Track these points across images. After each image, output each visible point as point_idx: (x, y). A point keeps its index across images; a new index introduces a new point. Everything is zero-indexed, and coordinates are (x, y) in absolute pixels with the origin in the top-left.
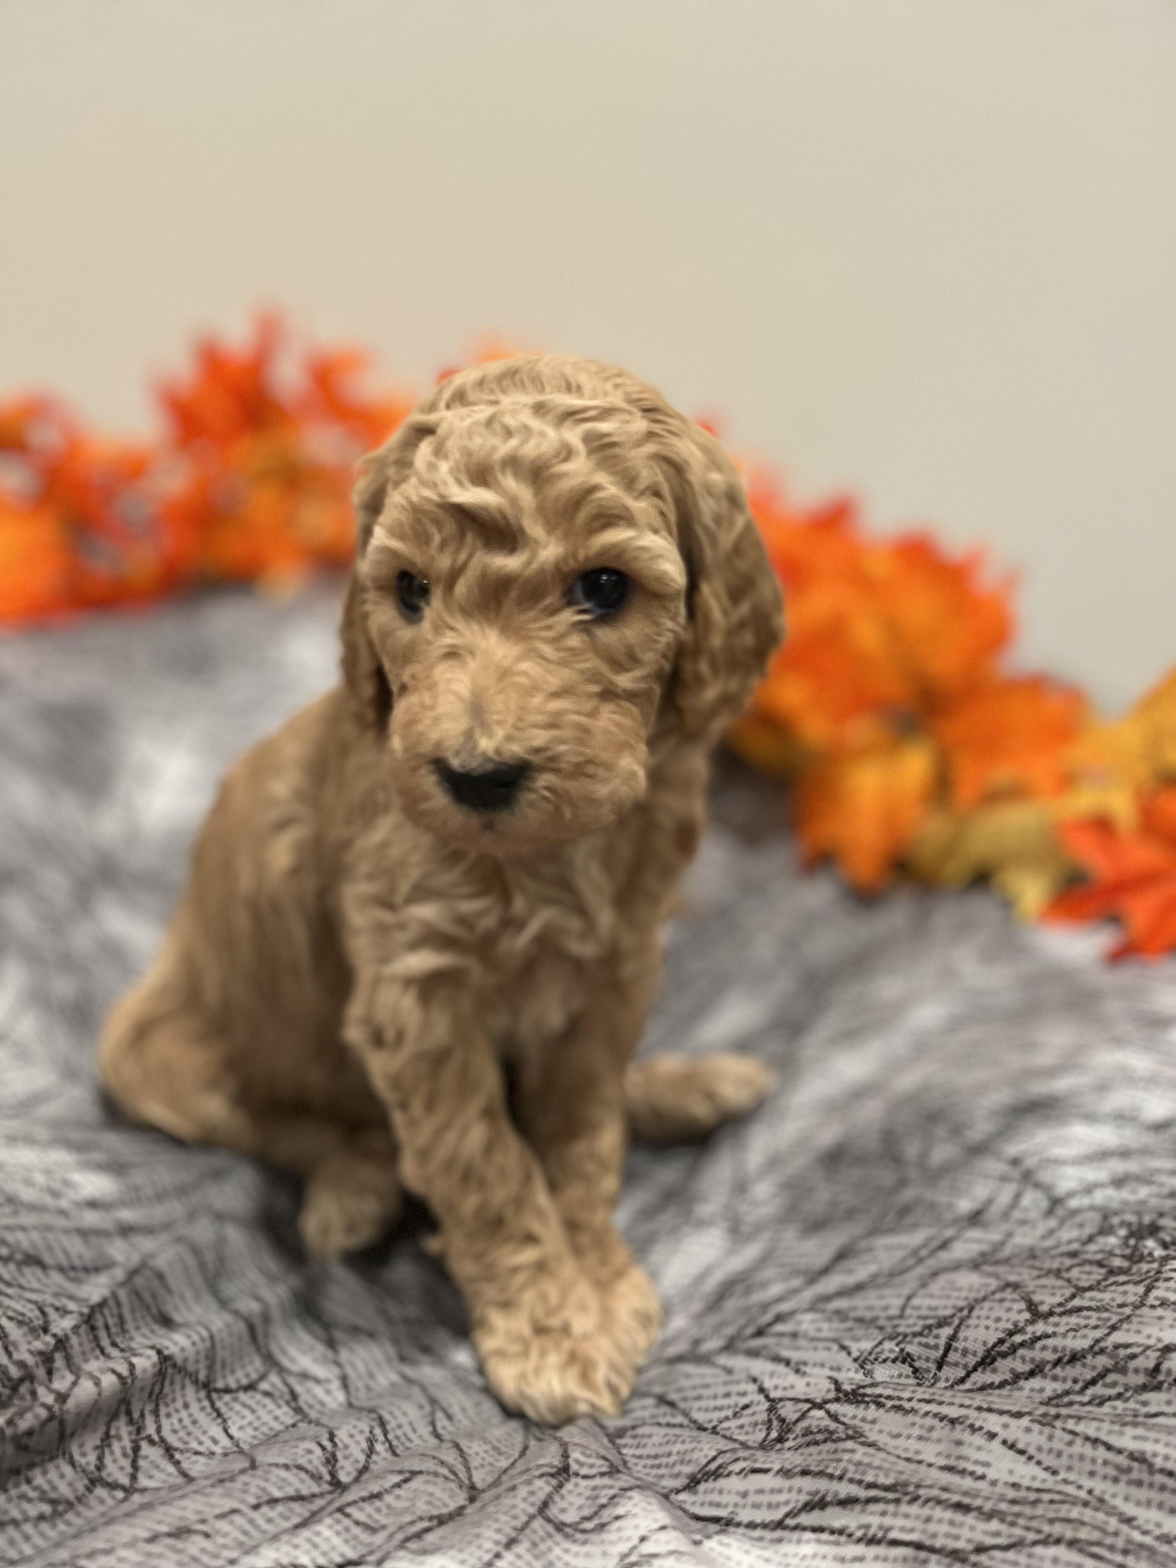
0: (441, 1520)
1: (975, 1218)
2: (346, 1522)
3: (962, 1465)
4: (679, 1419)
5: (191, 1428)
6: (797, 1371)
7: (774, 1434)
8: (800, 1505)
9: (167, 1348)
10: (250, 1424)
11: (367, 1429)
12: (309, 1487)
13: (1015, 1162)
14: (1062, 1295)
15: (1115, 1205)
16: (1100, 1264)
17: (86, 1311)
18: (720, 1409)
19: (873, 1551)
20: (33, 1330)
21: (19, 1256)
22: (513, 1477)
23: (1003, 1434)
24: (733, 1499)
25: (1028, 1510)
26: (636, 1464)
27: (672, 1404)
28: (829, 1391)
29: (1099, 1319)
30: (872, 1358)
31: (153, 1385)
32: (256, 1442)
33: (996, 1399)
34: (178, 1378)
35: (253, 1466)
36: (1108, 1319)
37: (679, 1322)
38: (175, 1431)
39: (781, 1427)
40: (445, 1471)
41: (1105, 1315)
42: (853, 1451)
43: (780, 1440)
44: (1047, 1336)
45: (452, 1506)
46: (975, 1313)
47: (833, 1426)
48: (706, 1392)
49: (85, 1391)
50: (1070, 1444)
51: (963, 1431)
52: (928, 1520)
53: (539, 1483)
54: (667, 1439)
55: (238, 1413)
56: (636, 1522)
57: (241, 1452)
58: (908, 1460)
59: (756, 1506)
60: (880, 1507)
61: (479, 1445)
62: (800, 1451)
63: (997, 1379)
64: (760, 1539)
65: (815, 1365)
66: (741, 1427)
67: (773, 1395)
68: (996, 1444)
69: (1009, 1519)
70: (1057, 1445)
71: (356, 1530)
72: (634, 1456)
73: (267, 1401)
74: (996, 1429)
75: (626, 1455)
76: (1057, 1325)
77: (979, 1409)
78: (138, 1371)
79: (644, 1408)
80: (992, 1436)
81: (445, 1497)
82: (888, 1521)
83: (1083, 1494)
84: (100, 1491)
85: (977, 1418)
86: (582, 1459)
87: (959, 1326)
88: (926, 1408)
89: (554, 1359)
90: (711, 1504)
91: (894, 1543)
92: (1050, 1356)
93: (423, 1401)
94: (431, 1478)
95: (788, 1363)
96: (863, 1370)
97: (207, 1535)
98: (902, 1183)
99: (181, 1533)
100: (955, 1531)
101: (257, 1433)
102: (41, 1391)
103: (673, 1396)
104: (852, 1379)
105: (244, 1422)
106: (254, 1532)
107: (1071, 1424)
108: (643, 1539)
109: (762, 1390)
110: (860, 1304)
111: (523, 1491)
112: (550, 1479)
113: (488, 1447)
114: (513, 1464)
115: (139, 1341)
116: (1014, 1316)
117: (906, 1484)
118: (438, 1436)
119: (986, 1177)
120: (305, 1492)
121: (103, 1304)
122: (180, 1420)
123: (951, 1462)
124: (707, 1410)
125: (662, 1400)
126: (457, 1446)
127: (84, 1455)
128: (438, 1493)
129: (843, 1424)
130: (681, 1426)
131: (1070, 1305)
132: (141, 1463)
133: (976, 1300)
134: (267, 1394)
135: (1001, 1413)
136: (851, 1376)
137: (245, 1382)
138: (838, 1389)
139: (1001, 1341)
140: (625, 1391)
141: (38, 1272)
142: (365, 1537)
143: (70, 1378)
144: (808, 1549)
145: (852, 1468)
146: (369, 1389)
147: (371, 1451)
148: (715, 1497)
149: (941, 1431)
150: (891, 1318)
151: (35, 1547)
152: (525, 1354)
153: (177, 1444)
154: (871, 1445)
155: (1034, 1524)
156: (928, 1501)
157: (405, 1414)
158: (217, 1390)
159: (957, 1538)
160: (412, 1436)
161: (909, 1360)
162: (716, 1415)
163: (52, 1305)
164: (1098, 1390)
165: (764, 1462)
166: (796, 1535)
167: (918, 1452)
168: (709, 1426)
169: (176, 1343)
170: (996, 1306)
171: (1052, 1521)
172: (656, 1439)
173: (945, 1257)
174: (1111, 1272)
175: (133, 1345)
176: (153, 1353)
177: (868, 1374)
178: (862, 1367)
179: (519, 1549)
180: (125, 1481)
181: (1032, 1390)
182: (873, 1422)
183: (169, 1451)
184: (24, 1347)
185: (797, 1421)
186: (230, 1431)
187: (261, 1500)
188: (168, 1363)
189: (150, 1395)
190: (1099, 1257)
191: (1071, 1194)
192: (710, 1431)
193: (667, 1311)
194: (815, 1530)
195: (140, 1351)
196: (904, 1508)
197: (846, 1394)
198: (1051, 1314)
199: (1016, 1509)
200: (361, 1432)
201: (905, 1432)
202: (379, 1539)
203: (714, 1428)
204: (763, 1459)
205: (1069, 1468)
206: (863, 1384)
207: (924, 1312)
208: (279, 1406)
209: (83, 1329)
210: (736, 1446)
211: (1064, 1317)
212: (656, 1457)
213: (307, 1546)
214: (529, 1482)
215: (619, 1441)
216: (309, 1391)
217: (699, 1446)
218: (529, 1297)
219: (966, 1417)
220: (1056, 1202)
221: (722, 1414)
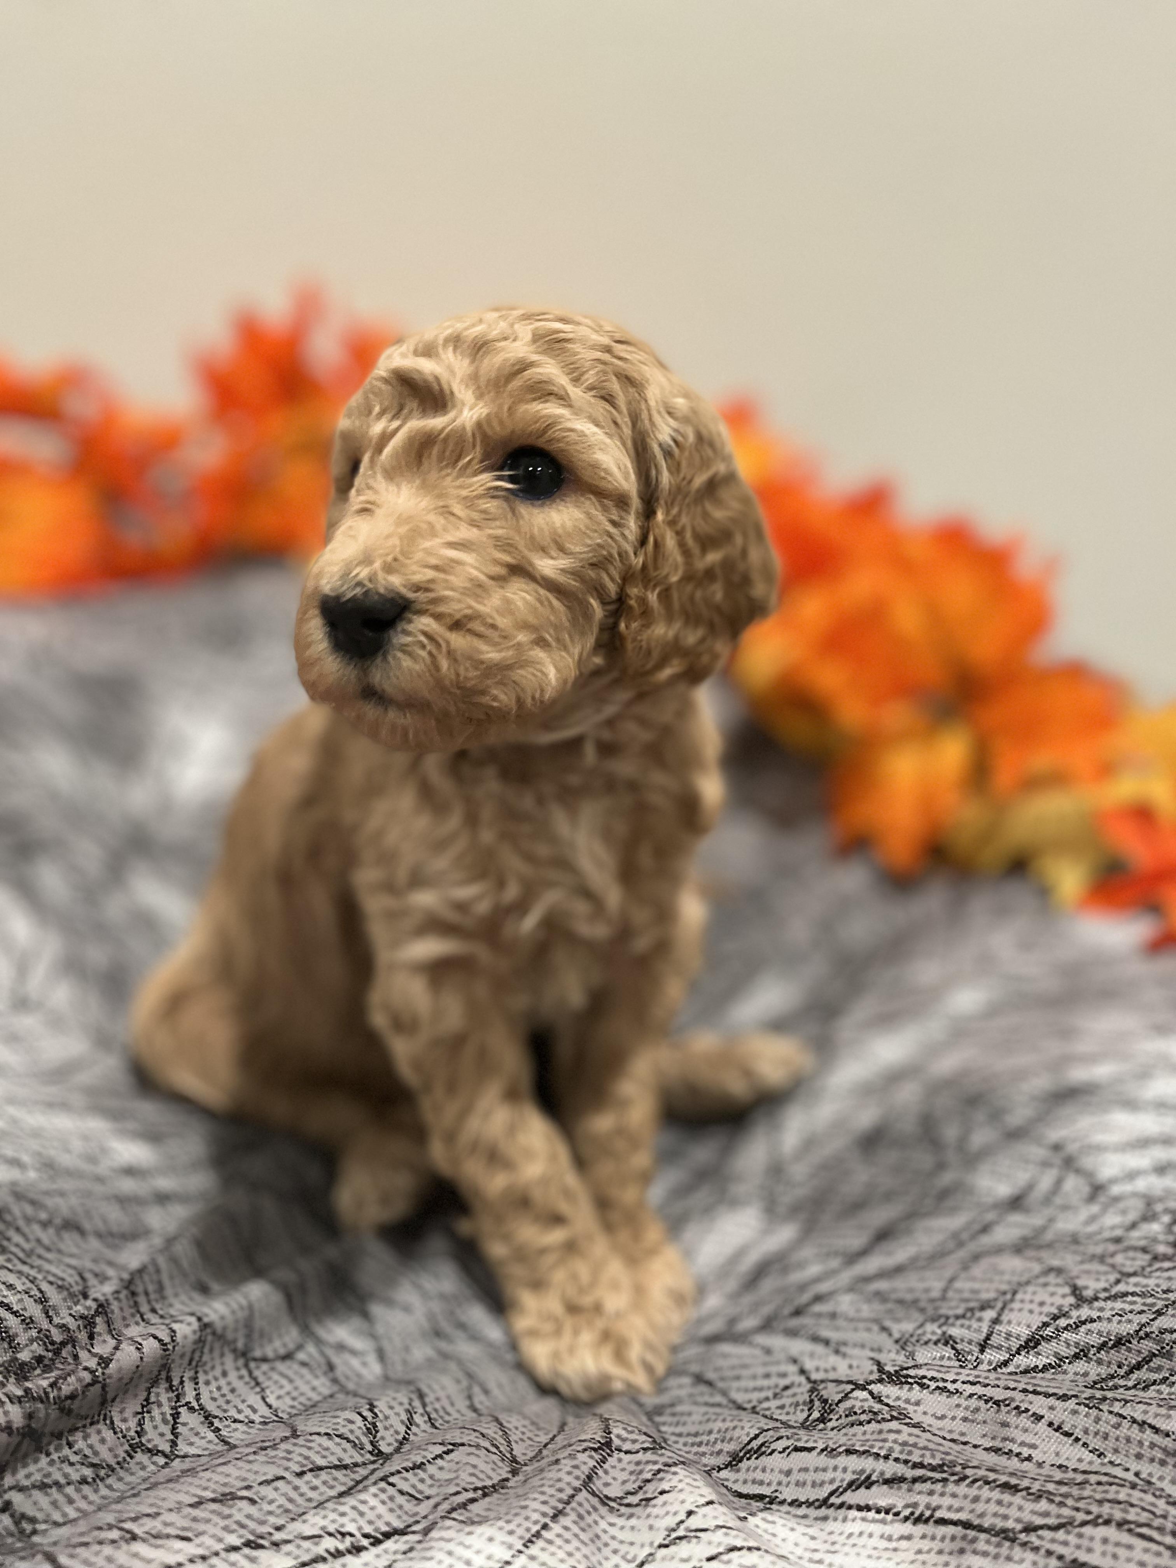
0: (486, 1492)
1: (1016, 1203)
2: (391, 1490)
3: (1009, 1446)
4: (718, 1399)
5: (230, 1397)
6: (837, 1352)
7: (816, 1415)
8: (845, 1484)
9: (207, 1315)
10: (288, 1393)
11: (406, 1401)
12: (352, 1457)
13: (1057, 1147)
14: (1107, 1281)
15: (1158, 1192)
16: (1144, 1250)
17: (126, 1276)
18: (761, 1389)
19: (921, 1529)
20: (72, 1295)
21: (58, 1221)
22: (555, 1452)
23: (1049, 1416)
24: (776, 1477)
25: (1075, 1491)
26: (676, 1442)
27: (709, 1383)
28: (871, 1372)
29: (1144, 1304)
30: (913, 1340)
31: (193, 1352)
32: (294, 1411)
33: (1041, 1381)
34: (217, 1345)
35: (295, 1434)
36: (1153, 1305)
37: (713, 1301)
38: (214, 1399)
39: (823, 1408)
40: (487, 1444)
41: (1150, 1300)
42: (898, 1432)
43: (822, 1420)
44: (1092, 1321)
45: (496, 1479)
46: (1019, 1296)
47: (877, 1407)
48: (745, 1373)
49: (127, 1356)
50: (1117, 1426)
51: (1008, 1412)
52: (976, 1499)
53: (583, 1457)
54: (706, 1417)
55: (276, 1382)
56: (682, 1496)
57: (281, 1421)
58: (953, 1441)
59: (800, 1484)
60: (928, 1486)
61: (518, 1420)
62: (844, 1431)
63: (1041, 1361)
64: (805, 1517)
65: (855, 1345)
66: (782, 1407)
67: (814, 1376)
68: (1042, 1426)
69: (1058, 1499)
70: (1103, 1427)
71: (401, 1500)
72: (673, 1434)
73: (304, 1371)
74: (1041, 1412)
75: (665, 1433)
76: (1101, 1309)
77: (1025, 1391)
78: (179, 1338)
79: (680, 1386)
80: (1039, 1418)
81: (487, 1468)
82: (935, 1500)
83: (1130, 1476)
84: (140, 1456)
85: (1022, 1401)
86: (624, 1434)
87: (1003, 1309)
88: (970, 1389)
89: (587, 1337)
90: (754, 1482)
91: (942, 1522)
92: (1095, 1340)
93: (460, 1375)
94: (473, 1450)
95: (827, 1342)
96: (904, 1352)
97: (253, 1501)
98: (941, 1166)
99: (227, 1498)
100: (1002, 1511)
101: (295, 1403)
102: (83, 1355)
103: (711, 1375)
104: (894, 1361)
105: (282, 1392)
106: (300, 1500)
107: (1117, 1407)
108: (690, 1513)
109: (802, 1372)
110: (901, 1285)
111: (566, 1465)
112: (593, 1453)
113: (527, 1423)
114: (552, 1439)
115: (177, 1307)
116: (1058, 1301)
117: (953, 1464)
118: (475, 1410)
119: (1027, 1162)
120: (348, 1461)
121: (141, 1271)
122: (219, 1388)
123: (998, 1444)
124: (746, 1390)
125: (699, 1379)
126: (497, 1420)
127: (124, 1420)
128: (482, 1466)
129: (887, 1405)
130: (719, 1405)
131: (1114, 1291)
132: (180, 1429)
133: (1020, 1284)
134: (304, 1364)
135: (1047, 1395)
136: (893, 1359)
137: (282, 1351)
138: (881, 1370)
139: (1046, 1325)
140: (660, 1368)
141: (76, 1236)
142: (409, 1506)
143: (112, 1343)
144: (855, 1527)
145: (898, 1448)
146: (405, 1362)
147: (410, 1423)
148: (759, 1475)
149: (987, 1413)
150: (932, 1301)
151: (78, 1510)
152: (558, 1332)
153: (216, 1412)
154: (916, 1426)
155: (1081, 1505)
156: (975, 1481)
157: (443, 1388)
158: (255, 1360)
159: (1005, 1517)
160: (449, 1409)
161: (951, 1342)
162: (755, 1396)
163: (91, 1271)
164: (1143, 1374)
165: (807, 1442)
166: (842, 1512)
167: (963, 1434)
168: (749, 1406)
169: (216, 1311)
170: (1040, 1290)
171: (1100, 1502)
172: (696, 1418)
173: (986, 1240)
174: (1156, 1258)
175: (172, 1312)
176: (193, 1320)
177: (912, 1355)
178: (903, 1349)
179: (565, 1521)
180: (166, 1448)
181: (1076, 1374)
182: (918, 1403)
183: (208, 1418)
184: (64, 1312)
185: (840, 1401)
186: (268, 1400)
187: (305, 1469)
188: (209, 1330)
189: (190, 1364)
190: (1142, 1243)
191: (1113, 1181)
192: (750, 1411)
193: (701, 1290)
194: (860, 1508)
195: (180, 1318)
196: (951, 1488)
197: (889, 1375)
198: (1096, 1299)
199: (1064, 1489)
200: (401, 1404)
201: (950, 1414)
202: (424, 1508)
203: (754, 1408)
204: (805, 1438)
205: (1116, 1451)
206: (906, 1365)
207: (966, 1295)
208: (317, 1377)
209: (124, 1294)
210: (778, 1425)
211: (1109, 1302)
212: (696, 1435)
213: (353, 1514)
214: (571, 1456)
215: (658, 1419)
216: (346, 1363)
217: (740, 1424)
218: (559, 1276)
219: (1013, 1400)
220: (1097, 1190)
221: (763, 1395)
